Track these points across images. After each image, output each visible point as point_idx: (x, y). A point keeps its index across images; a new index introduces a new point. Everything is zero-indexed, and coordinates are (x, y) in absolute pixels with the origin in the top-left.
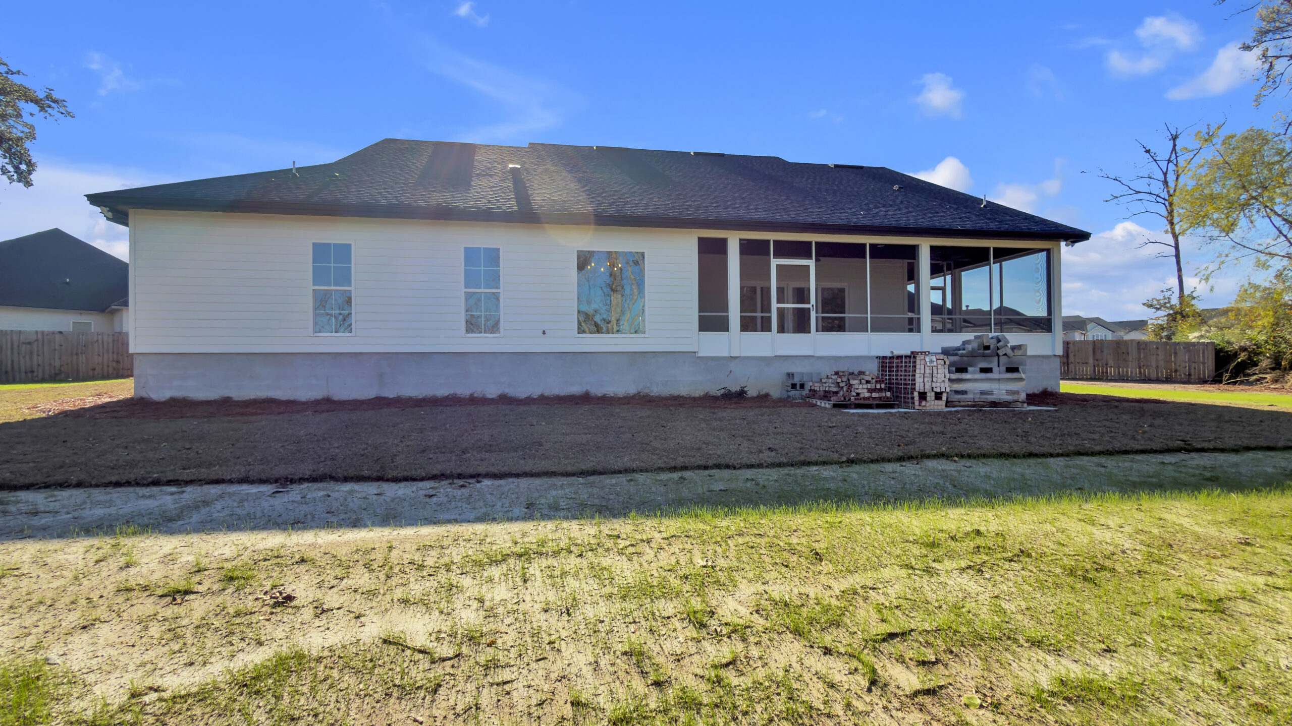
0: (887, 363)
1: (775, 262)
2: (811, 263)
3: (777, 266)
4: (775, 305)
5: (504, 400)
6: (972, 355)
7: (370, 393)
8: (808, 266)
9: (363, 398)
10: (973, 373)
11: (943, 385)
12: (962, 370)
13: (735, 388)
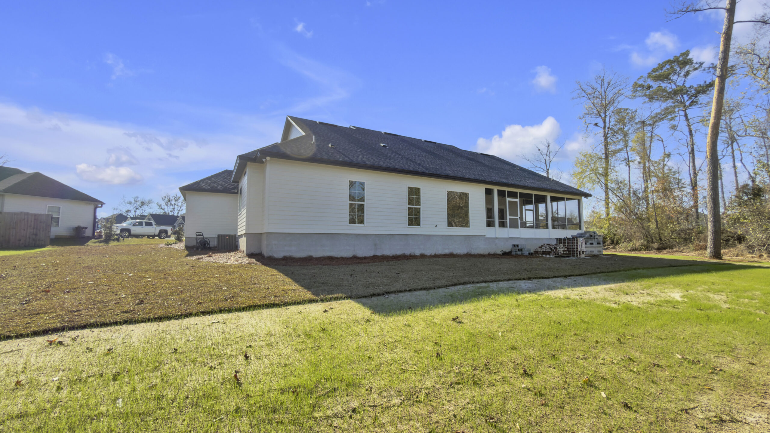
0: (562, 241)
1: (508, 199)
2: (518, 200)
3: (509, 201)
4: (508, 217)
5: (422, 256)
6: (588, 238)
7: (370, 253)
8: (517, 202)
9: (368, 256)
10: (588, 245)
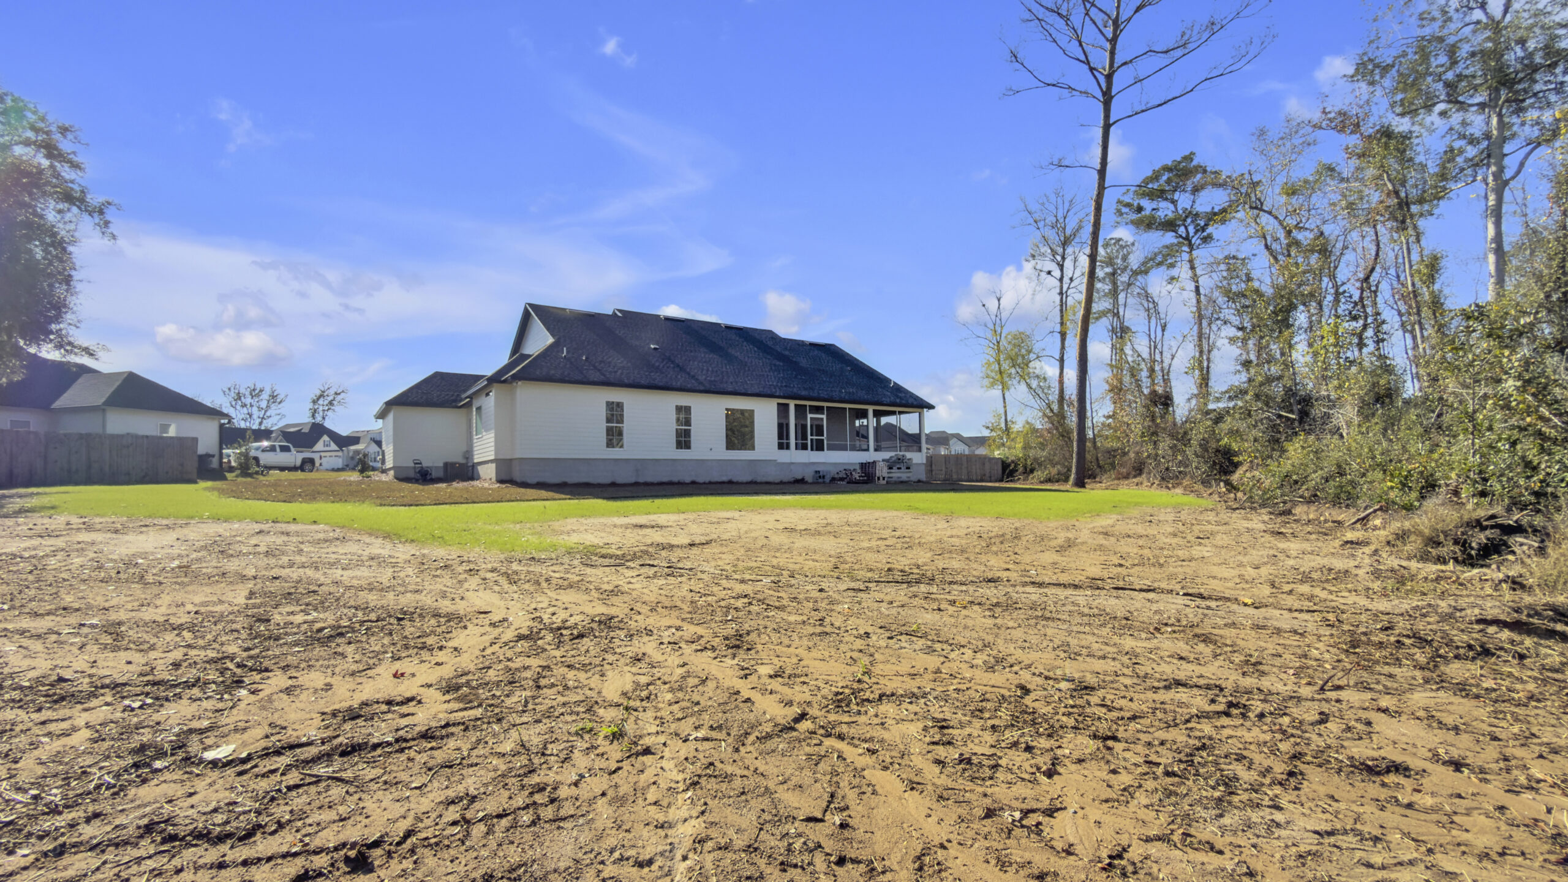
0: (864, 466)
1: (809, 416)
2: (824, 417)
3: (811, 418)
4: (809, 437)
5: (693, 483)
6: (895, 462)
7: (631, 480)
8: (822, 419)
10: (895, 470)
11: (886, 475)
12: (891, 468)
13: (800, 477)
